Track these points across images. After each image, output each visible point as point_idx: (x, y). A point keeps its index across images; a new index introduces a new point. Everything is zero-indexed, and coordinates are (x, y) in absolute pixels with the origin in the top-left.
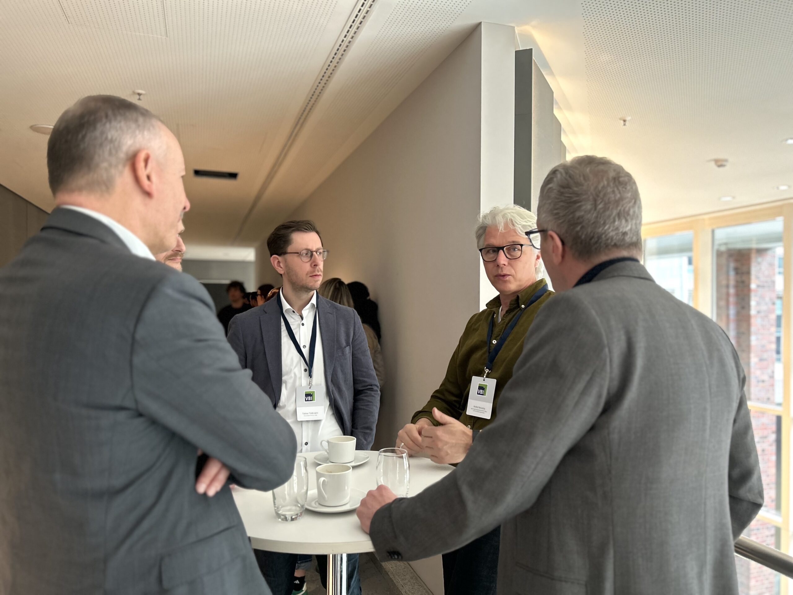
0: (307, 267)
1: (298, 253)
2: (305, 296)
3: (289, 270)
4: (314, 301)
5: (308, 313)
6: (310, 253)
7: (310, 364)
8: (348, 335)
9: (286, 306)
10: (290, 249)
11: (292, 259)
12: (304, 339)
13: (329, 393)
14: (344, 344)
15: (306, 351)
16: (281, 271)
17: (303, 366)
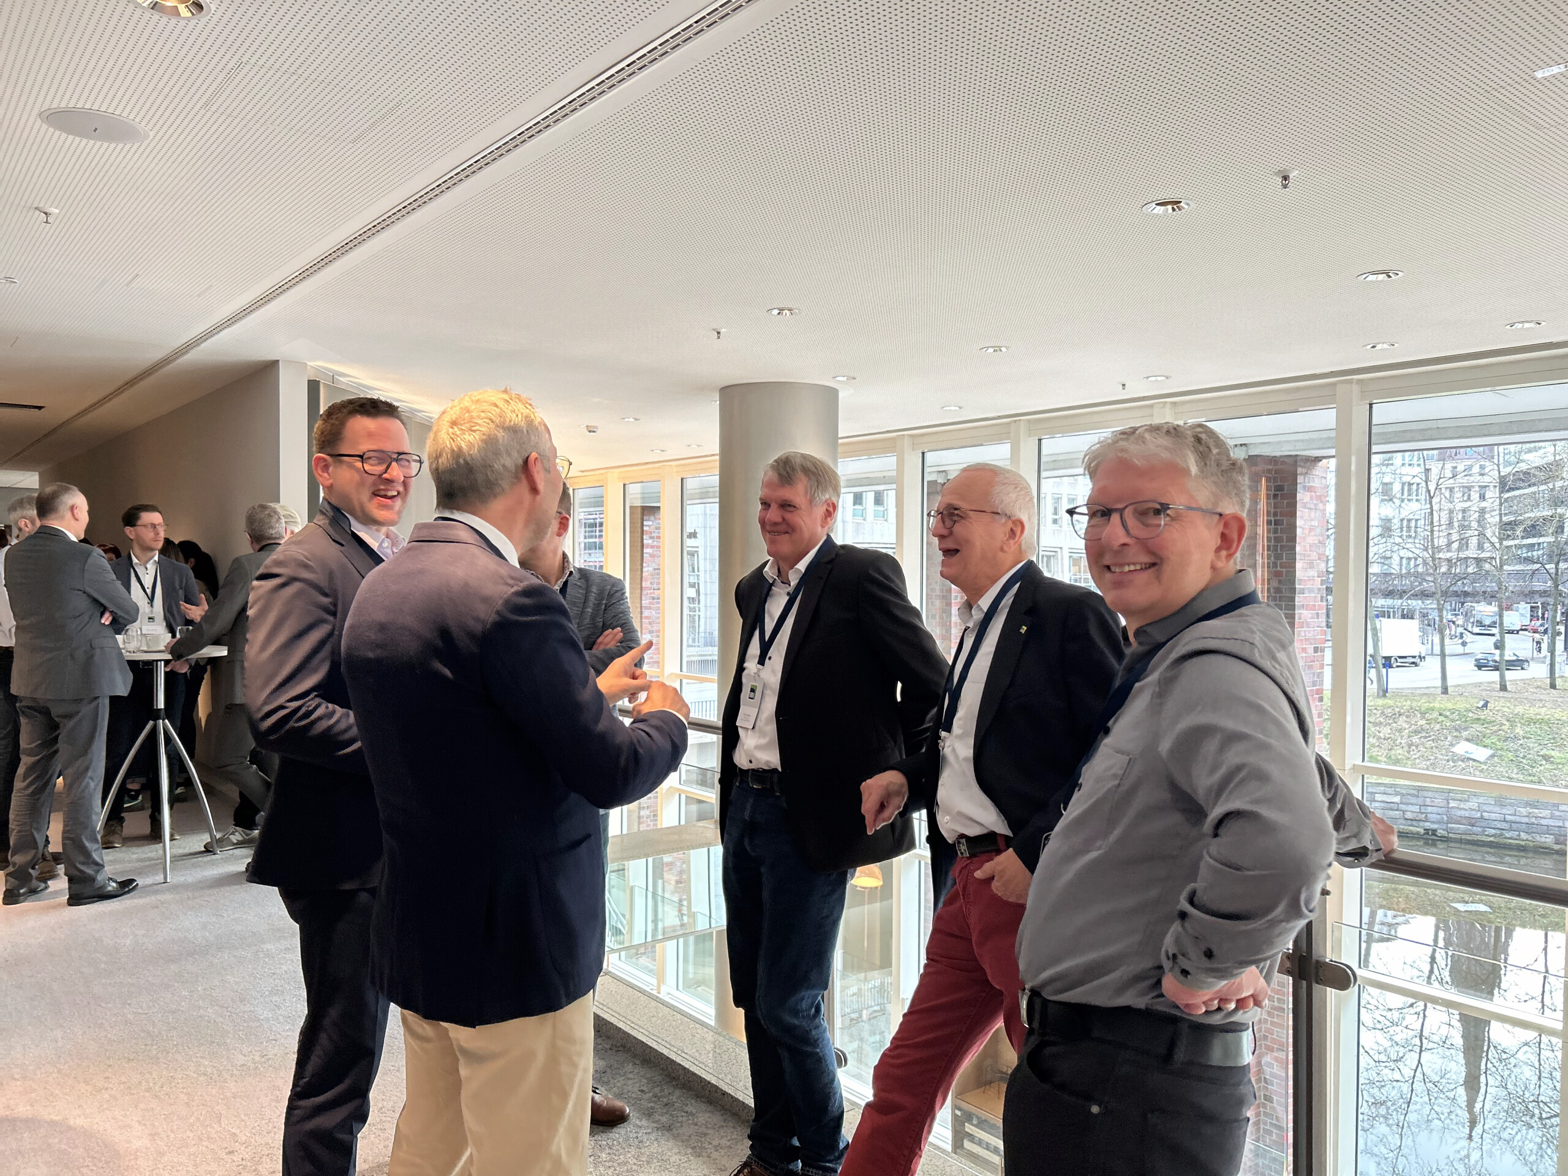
0: (151, 535)
1: (145, 526)
2: (150, 554)
3: (138, 536)
4: (156, 558)
5: (151, 567)
6: (154, 526)
7: (151, 599)
8: (181, 582)
9: (135, 560)
10: (139, 522)
11: (140, 530)
12: (148, 582)
13: (166, 618)
14: (178, 587)
15: (149, 591)
16: (132, 537)
17: (147, 600)
